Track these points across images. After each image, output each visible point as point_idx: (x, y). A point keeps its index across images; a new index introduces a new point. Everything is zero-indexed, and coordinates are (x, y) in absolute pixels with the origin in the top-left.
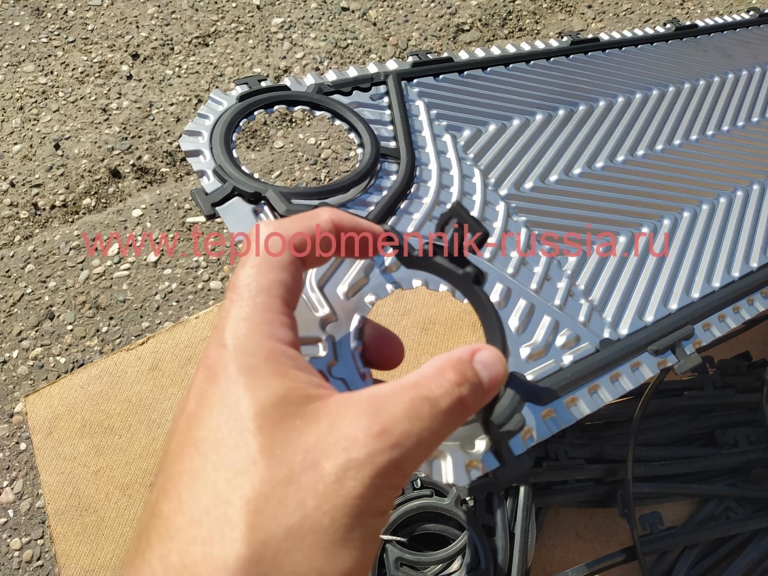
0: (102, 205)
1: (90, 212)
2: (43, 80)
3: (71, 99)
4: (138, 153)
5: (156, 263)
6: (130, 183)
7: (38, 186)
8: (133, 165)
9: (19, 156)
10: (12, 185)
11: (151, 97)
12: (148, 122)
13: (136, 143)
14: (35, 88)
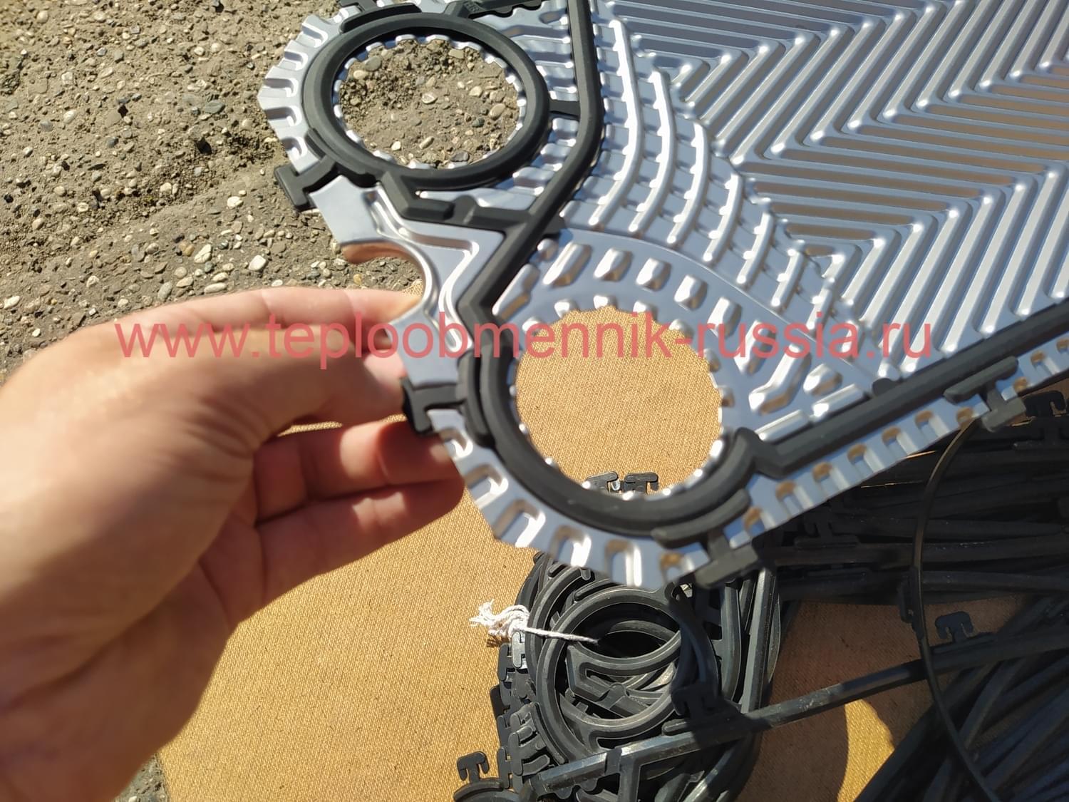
0: (187, 192)
1: (170, 201)
2: (99, 16)
3: (139, 43)
4: (233, 118)
5: (261, 271)
6: (223, 160)
7: (99, 167)
8: (228, 134)
9: (73, 126)
10: (66, 167)
11: (251, 35)
12: (245, 72)
13: (230, 102)
14: (90, 28)
